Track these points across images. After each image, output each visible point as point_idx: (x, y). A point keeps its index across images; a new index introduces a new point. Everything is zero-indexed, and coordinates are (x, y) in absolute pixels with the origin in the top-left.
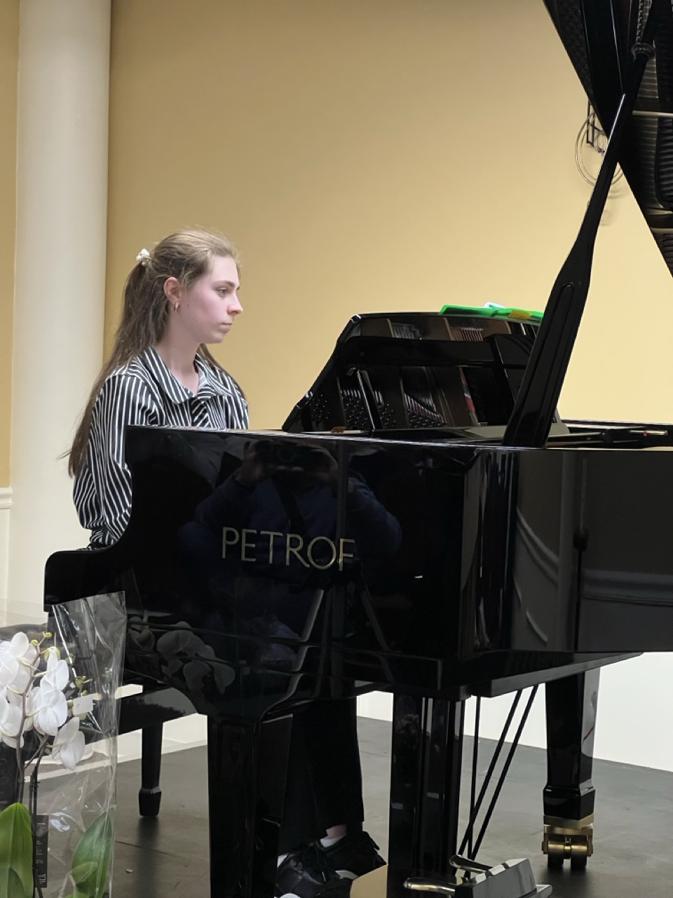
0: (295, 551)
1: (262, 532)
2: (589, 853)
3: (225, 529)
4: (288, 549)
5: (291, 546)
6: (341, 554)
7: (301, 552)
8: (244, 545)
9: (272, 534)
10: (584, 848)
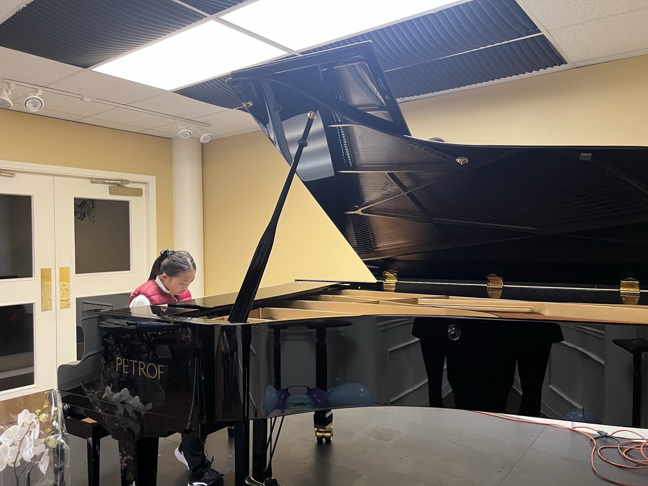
0: (142, 369)
1: (130, 360)
2: (332, 435)
3: (118, 358)
4: (140, 368)
5: (141, 367)
6: (159, 372)
7: (145, 370)
8: (124, 366)
9: (134, 361)
10: (330, 434)
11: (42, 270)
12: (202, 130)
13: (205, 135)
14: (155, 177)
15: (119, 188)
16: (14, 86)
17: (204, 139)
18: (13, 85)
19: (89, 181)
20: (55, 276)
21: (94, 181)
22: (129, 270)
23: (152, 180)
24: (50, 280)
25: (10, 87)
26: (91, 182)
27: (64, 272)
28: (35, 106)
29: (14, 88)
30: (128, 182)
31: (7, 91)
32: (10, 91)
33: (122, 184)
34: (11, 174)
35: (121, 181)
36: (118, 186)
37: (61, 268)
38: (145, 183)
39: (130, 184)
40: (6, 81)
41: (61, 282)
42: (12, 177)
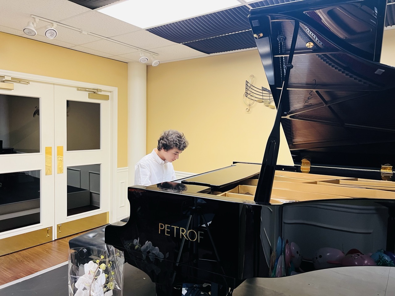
1: (172, 226)
5: (182, 232)
7: (185, 234)
11: (46, 148)
12: (153, 57)
13: (156, 61)
14: (117, 88)
15: (95, 94)
16: (38, 21)
17: (155, 64)
18: (37, 19)
19: (76, 89)
20: (54, 152)
21: (79, 89)
22: (99, 148)
23: (115, 90)
24: (51, 155)
25: (35, 21)
26: (77, 90)
27: (60, 149)
28: (52, 35)
29: (38, 22)
30: (101, 90)
31: (33, 24)
32: (35, 24)
33: (97, 92)
34: (27, 82)
35: (97, 90)
36: (94, 92)
37: (58, 147)
38: (110, 92)
39: (102, 92)
40: (33, 16)
41: (58, 155)
42: (27, 84)
